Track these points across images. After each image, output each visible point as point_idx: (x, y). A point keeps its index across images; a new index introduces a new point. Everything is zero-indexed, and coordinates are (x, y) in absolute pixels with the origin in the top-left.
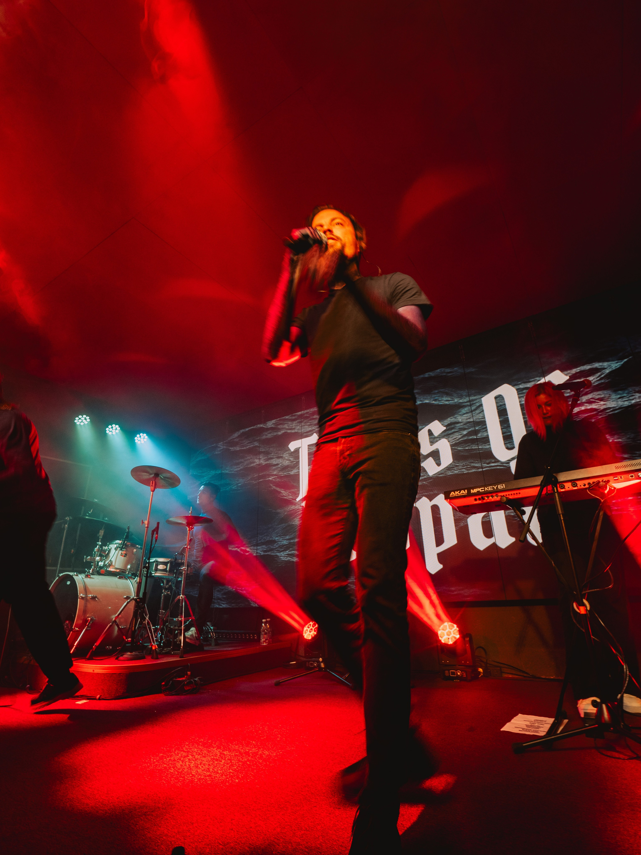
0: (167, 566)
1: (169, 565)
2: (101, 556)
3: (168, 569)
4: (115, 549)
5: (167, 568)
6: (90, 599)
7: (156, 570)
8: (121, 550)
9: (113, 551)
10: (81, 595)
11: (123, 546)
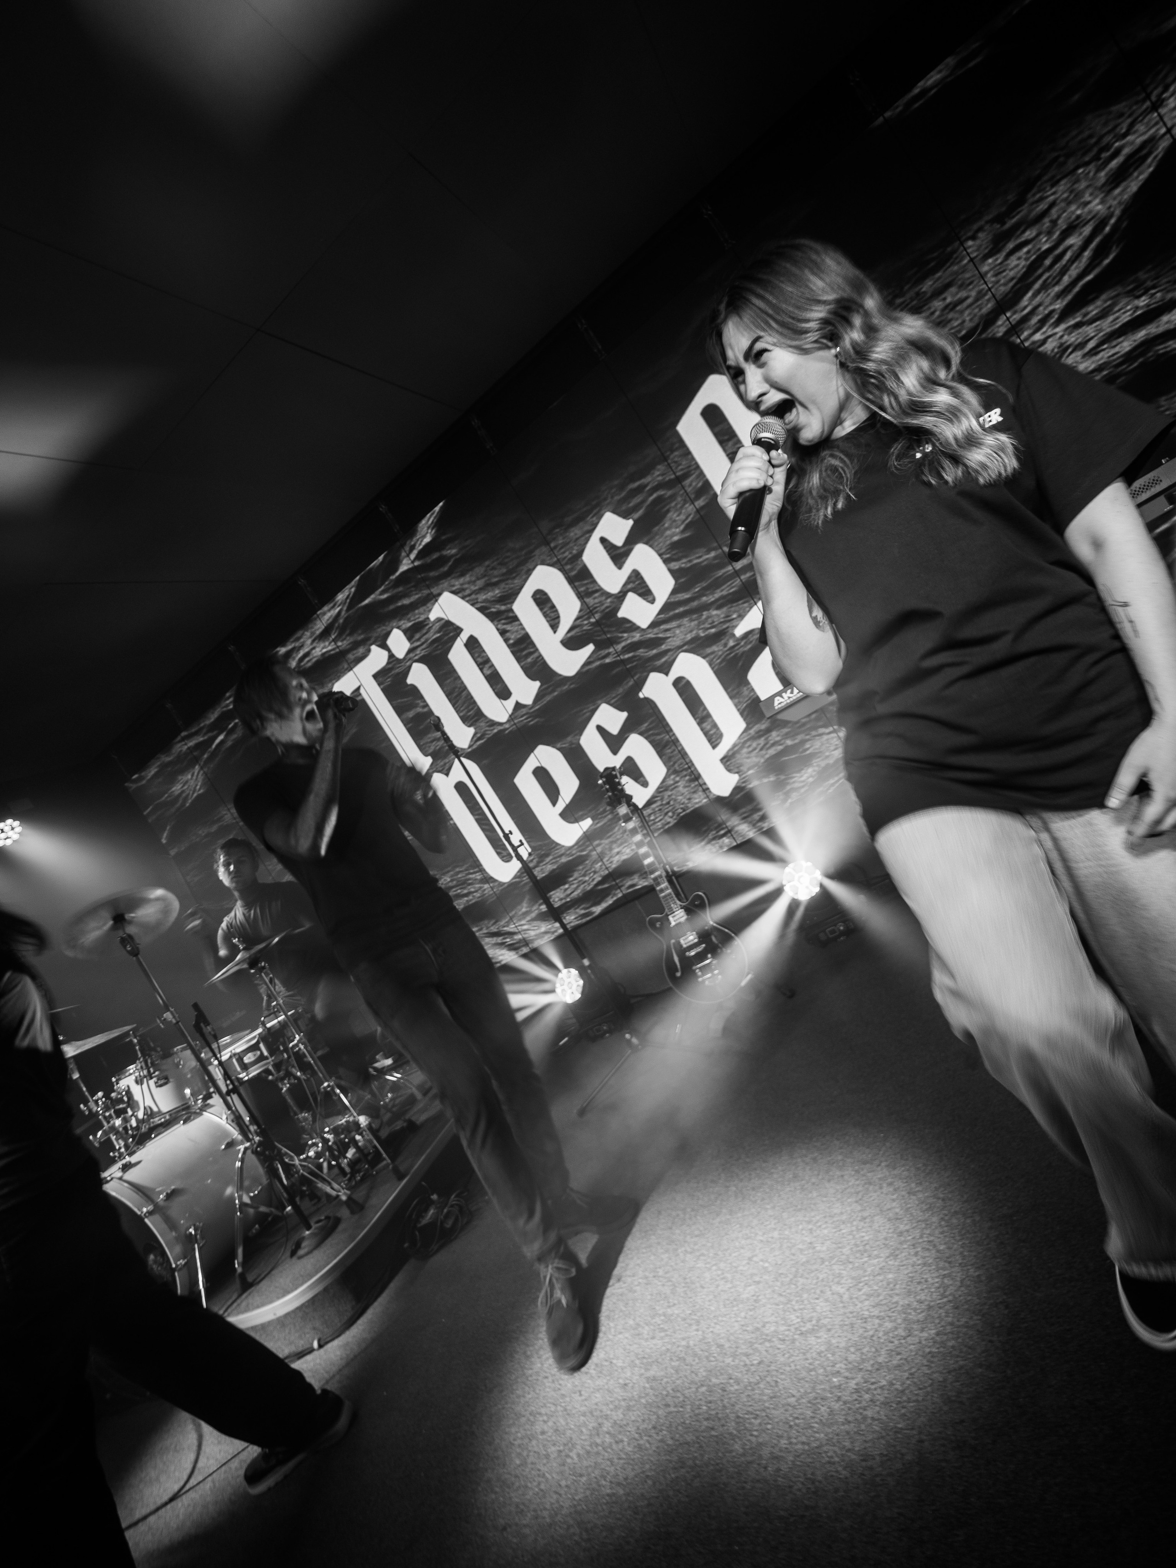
0: (259, 1049)
1: (262, 1046)
2: (119, 1113)
3: (266, 1053)
4: (137, 1082)
5: (262, 1053)
6: (165, 1200)
7: (245, 1067)
8: (151, 1078)
9: (136, 1090)
10: (145, 1210)
11: (149, 1072)
